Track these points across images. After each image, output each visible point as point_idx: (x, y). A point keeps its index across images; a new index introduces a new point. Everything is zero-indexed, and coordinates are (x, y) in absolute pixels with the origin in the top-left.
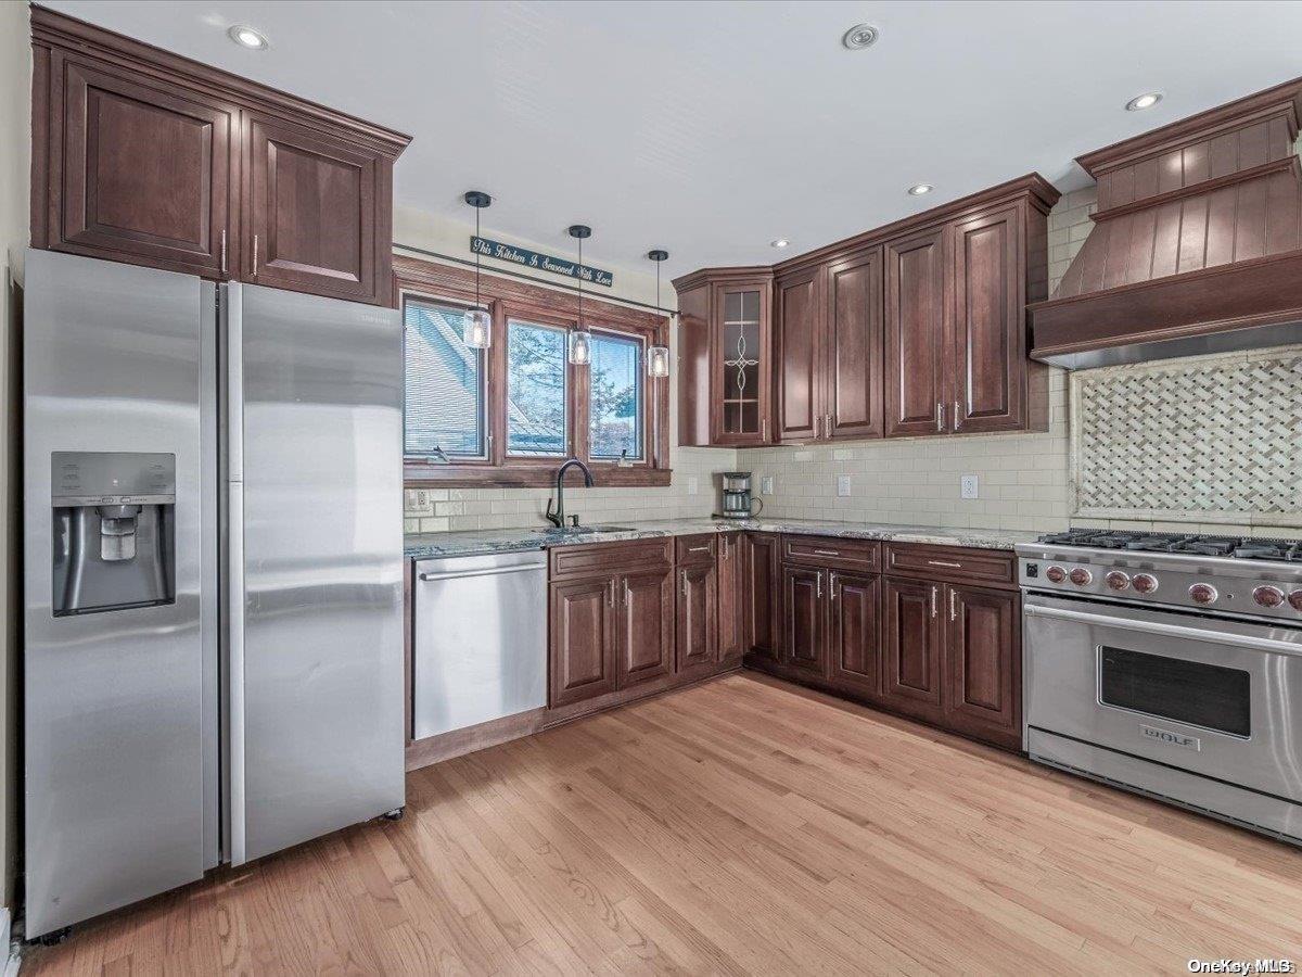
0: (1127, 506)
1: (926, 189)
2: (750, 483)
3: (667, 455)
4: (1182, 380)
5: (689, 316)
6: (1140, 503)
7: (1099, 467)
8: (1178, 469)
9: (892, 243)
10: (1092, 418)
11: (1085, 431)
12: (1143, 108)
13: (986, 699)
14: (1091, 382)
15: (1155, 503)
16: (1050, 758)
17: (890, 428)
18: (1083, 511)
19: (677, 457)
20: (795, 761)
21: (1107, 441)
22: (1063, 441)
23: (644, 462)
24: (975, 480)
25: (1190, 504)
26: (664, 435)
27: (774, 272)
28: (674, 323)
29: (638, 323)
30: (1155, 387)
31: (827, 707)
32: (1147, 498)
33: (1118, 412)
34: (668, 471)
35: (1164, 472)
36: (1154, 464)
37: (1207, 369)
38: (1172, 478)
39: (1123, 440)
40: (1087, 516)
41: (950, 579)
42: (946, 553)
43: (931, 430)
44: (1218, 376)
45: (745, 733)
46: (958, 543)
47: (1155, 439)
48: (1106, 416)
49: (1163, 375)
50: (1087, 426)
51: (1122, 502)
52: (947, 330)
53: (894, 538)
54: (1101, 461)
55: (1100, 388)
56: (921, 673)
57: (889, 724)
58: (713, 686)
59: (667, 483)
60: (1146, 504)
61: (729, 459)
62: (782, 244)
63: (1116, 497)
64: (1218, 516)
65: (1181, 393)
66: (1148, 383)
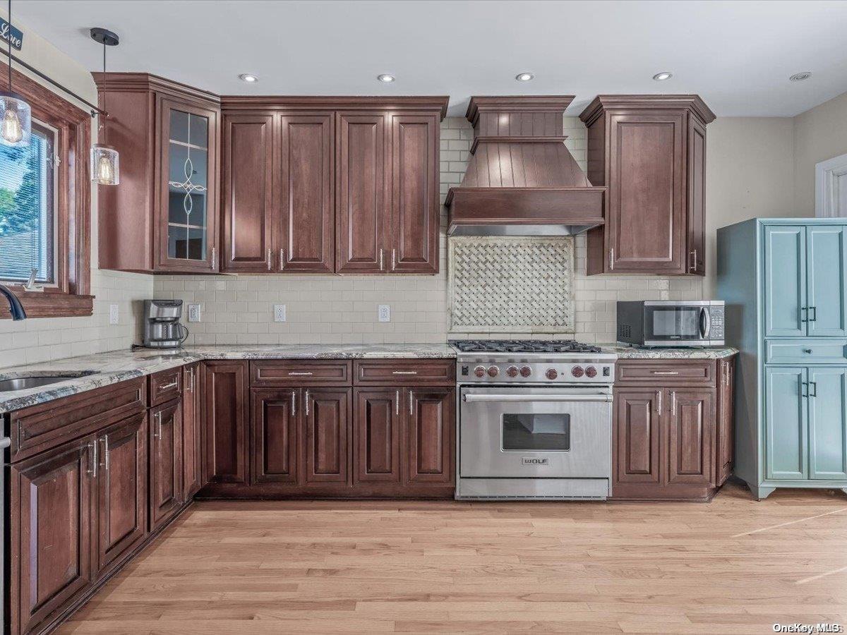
0: (477, 324)
1: (390, 79)
2: (180, 312)
3: (88, 279)
4: (504, 249)
5: (114, 120)
6: (483, 322)
7: (463, 300)
8: (501, 301)
9: (343, 113)
10: (460, 268)
11: (456, 276)
12: (523, 81)
13: (432, 467)
14: (460, 245)
15: (491, 322)
16: (476, 495)
17: (339, 266)
18: (455, 328)
19: (100, 282)
20: (332, 572)
21: (467, 283)
22: (444, 282)
23: (56, 286)
24: (387, 307)
25: (506, 322)
26: (83, 254)
27: (222, 104)
28: (95, 122)
29: (54, 110)
30: (491, 252)
31: (304, 511)
32: (487, 319)
33: (473, 265)
34: (89, 298)
35: (495, 304)
36: (491, 299)
37: (515, 245)
38: (498, 307)
39: (475, 283)
40: (457, 331)
41: (408, 384)
42: (405, 364)
43: (374, 269)
44: (519, 249)
45: (265, 566)
46: (416, 356)
47: (491, 283)
48: (467, 268)
49: (495, 245)
50: (457, 272)
51: (475, 322)
52: (386, 194)
53: (365, 356)
54: (464, 296)
55: (464, 249)
56: (385, 460)
57: (360, 508)
58: (180, 531)
59: (88, 312)
60: (486, 323)
61: (146, 286)
62: (250, 79)
63: (472, 319)
64: (518, 329)
65: (503, 257)
66: (488, 249)
